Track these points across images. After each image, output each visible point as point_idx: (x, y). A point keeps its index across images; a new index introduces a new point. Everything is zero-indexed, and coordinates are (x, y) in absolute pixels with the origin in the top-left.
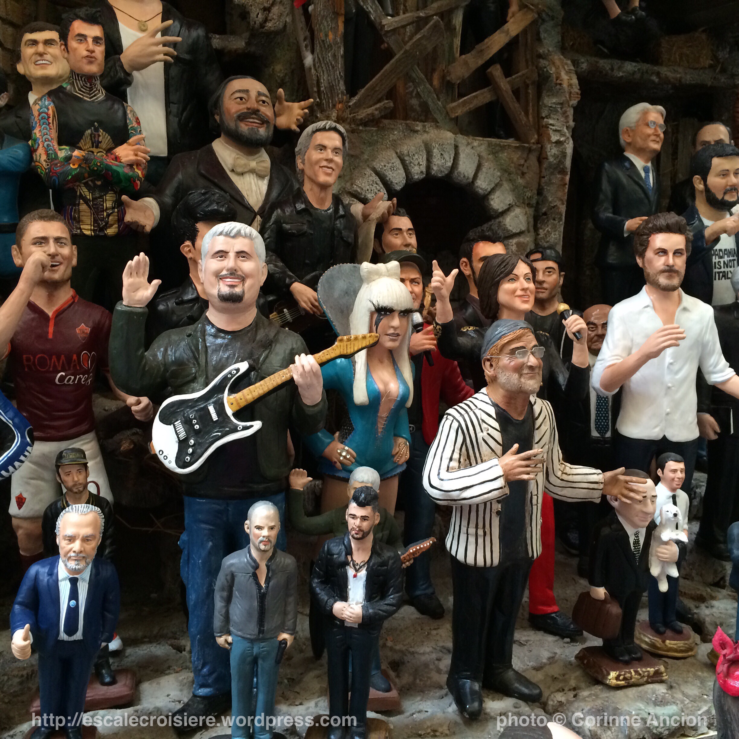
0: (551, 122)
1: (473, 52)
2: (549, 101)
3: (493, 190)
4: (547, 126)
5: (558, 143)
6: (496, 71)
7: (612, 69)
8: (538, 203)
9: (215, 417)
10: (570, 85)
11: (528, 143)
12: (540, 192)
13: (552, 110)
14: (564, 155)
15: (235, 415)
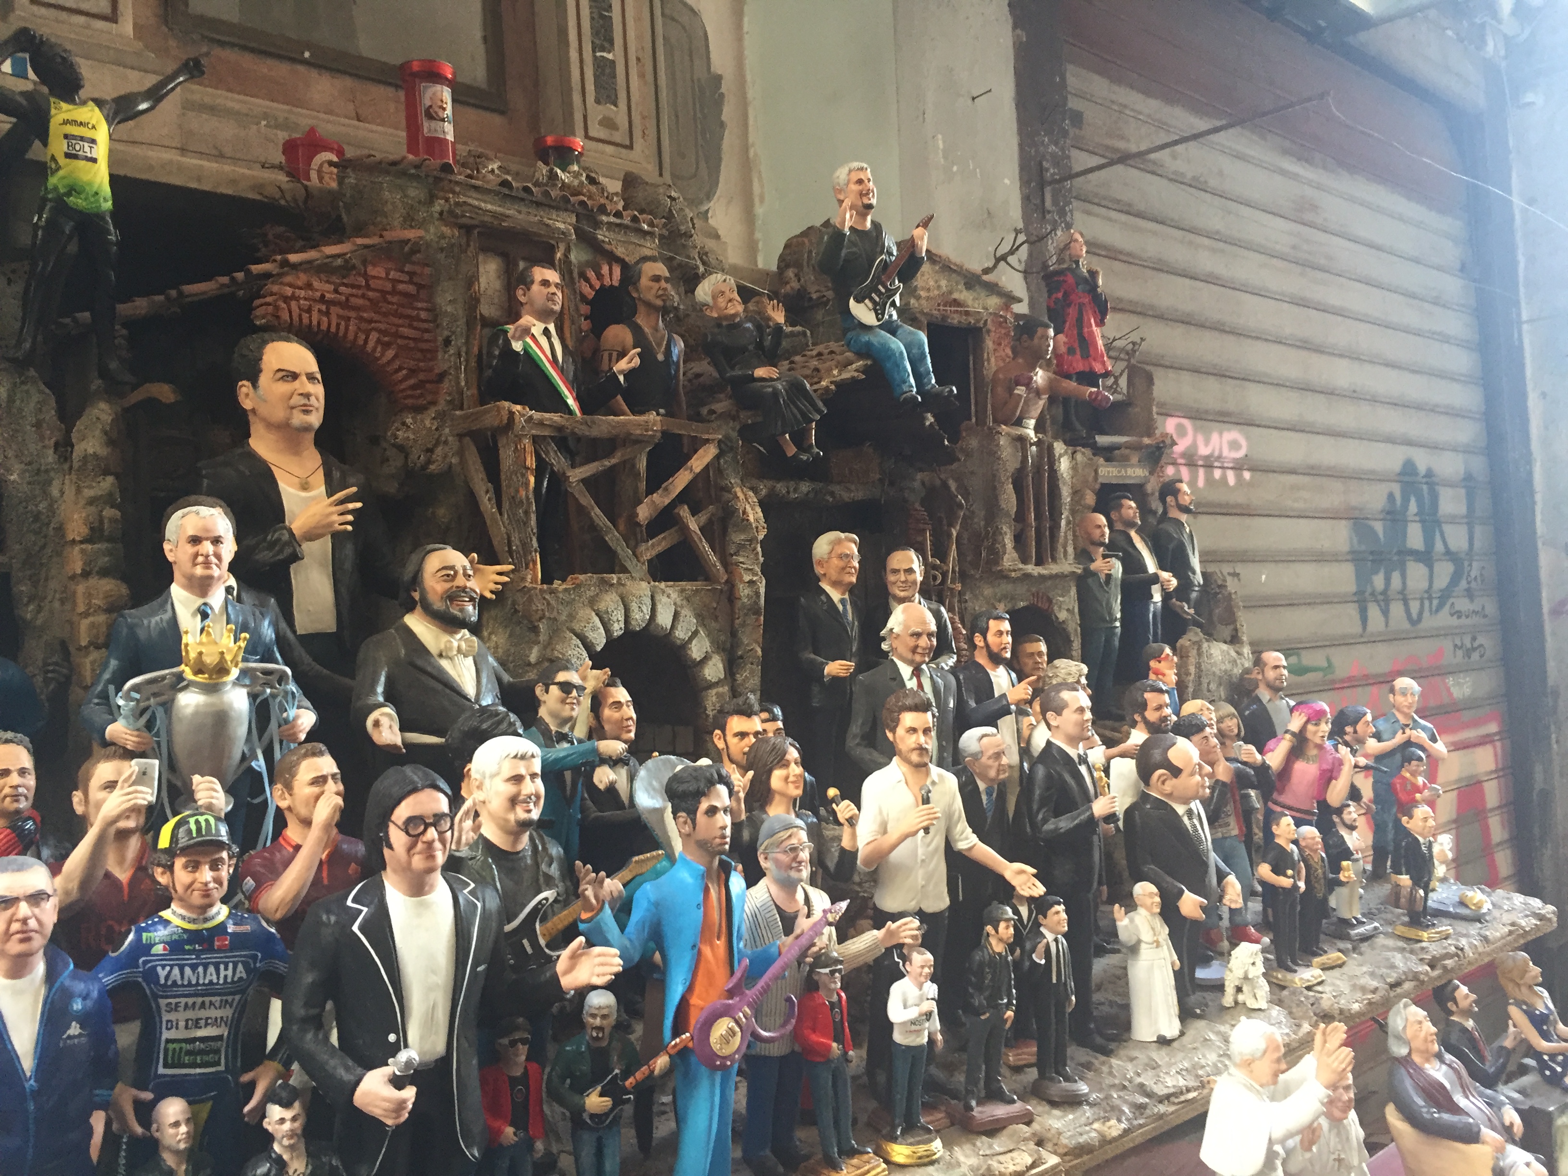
0: (741, 560)
1: (660, 491)
2: (738, 538)
3: (691, 639)
4: (737, 564)
5: (751, 582)
6: (684, 512)
7: (788, 492)
8: (732, 646)
9: (529, 950)
10: (757, 520)
11: (720, 583)
12: (733, 634)
13: (741, 547)
14: (757, 594)
15: (547, 946)
